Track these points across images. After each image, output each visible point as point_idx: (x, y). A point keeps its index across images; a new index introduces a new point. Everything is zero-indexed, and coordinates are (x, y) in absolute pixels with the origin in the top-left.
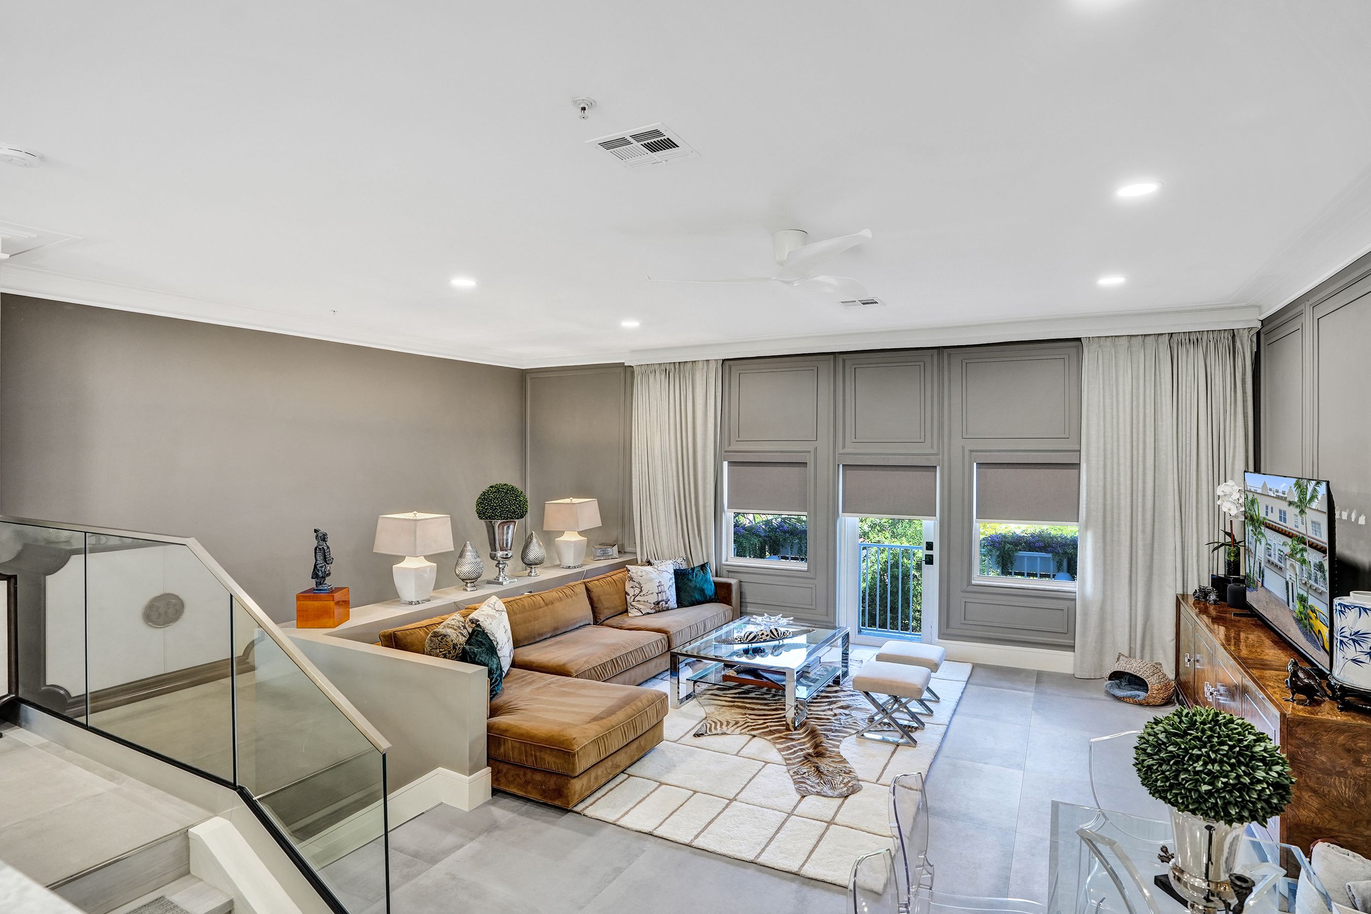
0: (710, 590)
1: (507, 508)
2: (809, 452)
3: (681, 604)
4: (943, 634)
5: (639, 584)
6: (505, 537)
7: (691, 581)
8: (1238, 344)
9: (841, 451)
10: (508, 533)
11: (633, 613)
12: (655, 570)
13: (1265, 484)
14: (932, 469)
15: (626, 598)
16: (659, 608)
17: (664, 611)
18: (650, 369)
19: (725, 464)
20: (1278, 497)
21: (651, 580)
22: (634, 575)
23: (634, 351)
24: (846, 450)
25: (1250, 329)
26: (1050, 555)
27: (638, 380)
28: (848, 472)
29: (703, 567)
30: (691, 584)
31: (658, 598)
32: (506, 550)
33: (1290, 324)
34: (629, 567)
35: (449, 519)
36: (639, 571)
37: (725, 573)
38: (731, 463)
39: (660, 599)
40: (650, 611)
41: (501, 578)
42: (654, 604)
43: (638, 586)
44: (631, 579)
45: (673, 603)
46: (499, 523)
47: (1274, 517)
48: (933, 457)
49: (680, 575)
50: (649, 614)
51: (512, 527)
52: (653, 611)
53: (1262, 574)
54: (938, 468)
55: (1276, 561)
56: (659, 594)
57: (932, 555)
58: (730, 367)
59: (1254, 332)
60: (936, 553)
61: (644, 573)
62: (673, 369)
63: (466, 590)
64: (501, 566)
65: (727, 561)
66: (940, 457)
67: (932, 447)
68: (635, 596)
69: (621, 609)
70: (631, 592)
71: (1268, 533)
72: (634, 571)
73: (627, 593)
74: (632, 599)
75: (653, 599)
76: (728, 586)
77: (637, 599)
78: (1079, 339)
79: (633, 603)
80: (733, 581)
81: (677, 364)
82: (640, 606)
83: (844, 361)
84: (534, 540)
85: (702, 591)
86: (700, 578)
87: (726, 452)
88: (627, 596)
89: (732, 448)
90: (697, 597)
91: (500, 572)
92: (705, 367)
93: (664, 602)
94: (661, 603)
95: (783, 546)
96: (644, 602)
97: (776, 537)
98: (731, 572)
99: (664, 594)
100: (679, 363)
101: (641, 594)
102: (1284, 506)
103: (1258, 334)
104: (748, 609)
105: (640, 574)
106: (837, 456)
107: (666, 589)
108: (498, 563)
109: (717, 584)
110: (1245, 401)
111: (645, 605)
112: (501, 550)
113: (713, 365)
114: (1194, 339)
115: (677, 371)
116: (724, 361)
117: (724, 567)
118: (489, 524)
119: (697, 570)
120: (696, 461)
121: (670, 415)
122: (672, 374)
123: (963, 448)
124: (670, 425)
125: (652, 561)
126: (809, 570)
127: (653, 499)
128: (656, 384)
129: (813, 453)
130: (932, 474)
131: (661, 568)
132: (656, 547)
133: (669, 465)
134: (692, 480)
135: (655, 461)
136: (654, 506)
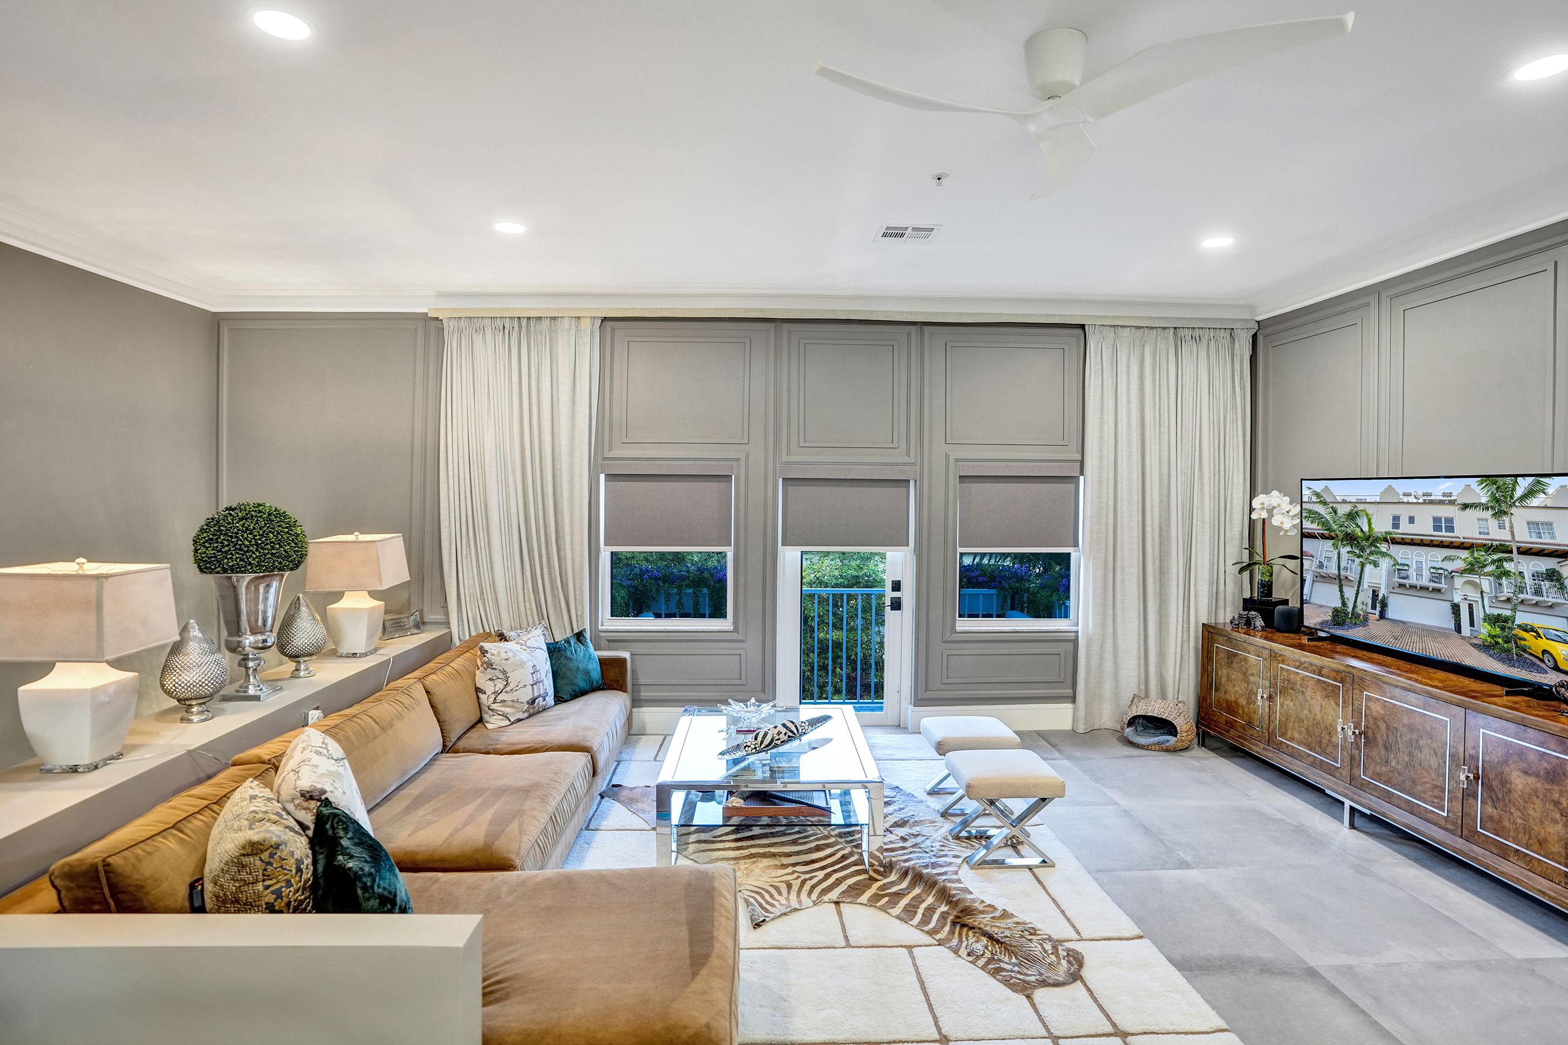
0: (596, 672)
1: (273, 548)
2: (736, 459)
3: (559, 700)
4: (921, 700)
5: (504, 672)
6: (261, 607)
7: (570, 659)
9: (785, 459)
10: (266, 599)
11: (494, 722)
12: (524, 647)
14: (903, 484)
15: (478, 697)
16: (534, 709)
17: (540, 712)
18: (473, 323)
19: (602, 477)
21: (522, 664)
22: (495, 659)
23: (441, 295)
24: (790, 460)
26: (994, 591)
27: (451, 342)
28: (790, 489)
29: (579, 636)
30: (571, 665)
31: (533, 693)
32: (262, 633)
34: (487, 646)
35: (168, 572)
36: (502, 651)
37: (604, 643)
38: (610, 477)
39: (536, 694)
40: (521, 716)
41: (250, 687)
42: (528, 703)
43: (501, 676)
44: (490, 665)
45: (550, 700)
46: (247, 580)
48: (908, 468)
49: (554, 651)
50: (519, 720)
51: (275, 584)
52: (526, 715)
54: (912, 483)
56: (535, 687)
57: (901, 599)
58: (613, 328)
59: (1251, 333)
60: (907, 594)
61: (510, 654)
62: (516, 328)
63: (190, 721)
64: (251, 664)
65: (602, 625)
66: (918, 467)
67: (907, 456)
68: (497, 693)
69: (474, 718)
70: (489, 687)
72: (495, 652)
73: (478, 690)
74: (491, 700)
75: (526, 695)
76: (621, 662)
77: (500, 698)
78: (1082, 326)
79: (494, 706)
80: (626, 655)
81: (524, 322)
82: (507, 710)
83: (788, 333)
84: (304, 609)
85: (587, 673)
86: (581, 654)
87: (605, 459)
88: (480, 695)
89: (612, 453)
90: (582, 684)
91: (248, 676)
92: (573, 327)
93: (541, 699)
94: (537, 701)
95: (654, 599)
96: (513, 701)
97: (644, 586)
98: (615, 641)
99: (541, 684)
100: (529, 318)
101: (508, 689)
103: (1254, 335)
104: (642, 694)
105: (504, 656)
106: (778, 465)
107: (543, 677)
108: (244, 660)
109: (603, 662)
110: (1243, 408)
111: (513, 707)
112: (254, 632)
113: (586, 324)
115: (524, 330)
116: (603, 318)
117: (602, 634)
118: (226, 583)
119: (572, 642)
120: (558, 473)
121: (511, 400)
122: (515, 335)
123: (947, 456)
124: (511, 415)
125: (506, 633)
126: (736, 630)
127: (481, 535)
128: (486, 350)
129: (743, 462)
130: (903, 490)
131: (529, 644)
132: (485, 610)
133: (511, 479)
134: (551, 503)
135: (484, 473)
136: (482, 544)
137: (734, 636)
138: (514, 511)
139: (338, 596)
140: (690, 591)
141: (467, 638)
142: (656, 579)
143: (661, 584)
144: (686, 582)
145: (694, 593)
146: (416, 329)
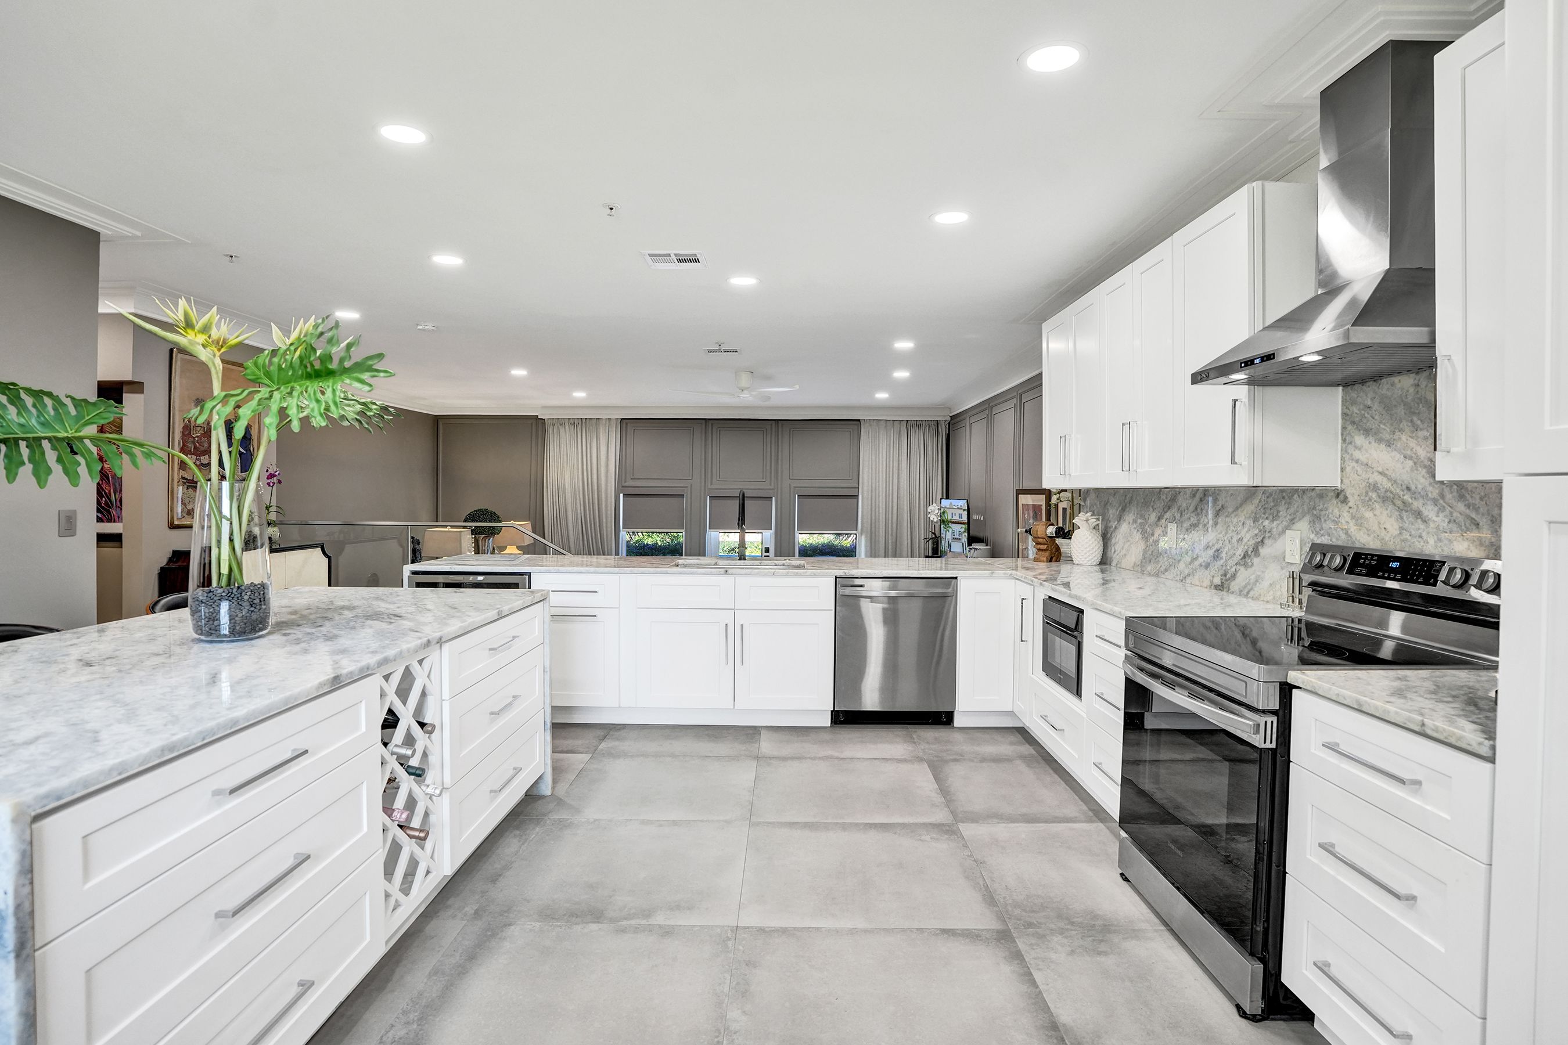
2: (687, 487)
6: (486, 548)
8: (940, 429)
9: (709, 487)
13: (951, 503)
14: (769, 499)
18: (560, 422)
19: (622, 495)
20: (958, 508)
23: (544, 407)
24: (713, 487)
25: (946, 421)
27: (550, 430)
28: (713, 501)
33: (961, 423)
38: (625, 496)
47: (956, 518)
48: (770, 491)
53: (950, 546)
54: (774, 499)
55: (958, 537)
58: (627, 424)
59: (947, 422)
60: (771, 553)
62: (579, 423)
66: (775, 491)
67: (771, 485)
71: (953, 526)
78: (859, 420)
81: (584, 421)
83: (712, 424)
87: (623, 487)
89: (626, 484)
92: (608, 424)
100: (586, 419)
102: (961, 512)
103: (949, 423)
106: (707, 490)
110: (942, 460)
113: (613, 423)
114: (918, 424)
115: (584, 425)
116: (622, 419)
120: (600, 493)
121: (577, 457)
122: (579, 427)
123: (790, 485)
124: (578, 465)
127: (563, 522)
128: (566, 434)
129: (689, 488)
130: (768, 502)
133: (577, 494)
134: (597, 508)
135: (565, 493)
136: (564, 528)
138: (579, 511)
139: (505, 548)
146: (532, 424)
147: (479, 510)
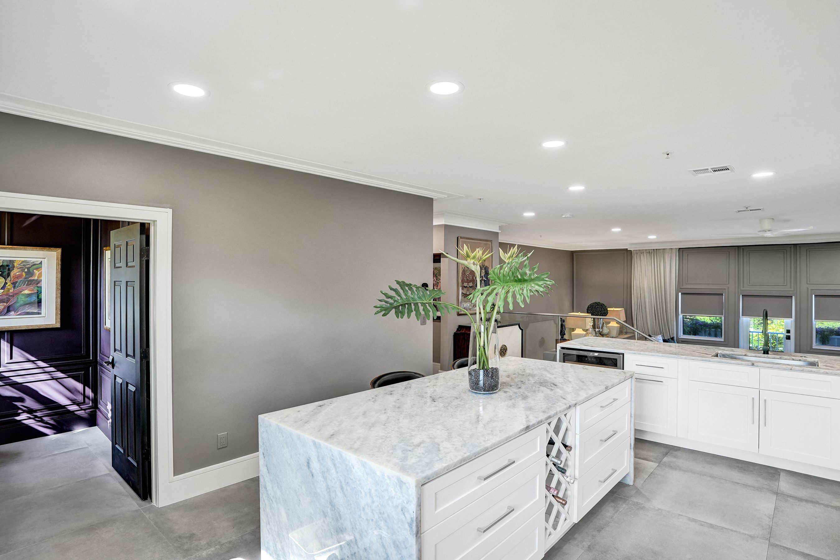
1: (603, 310)
2: (724, 289)
6: (599, 323)
9: (742, 289)
14: (790, 297)
18: (641, 252)
19: (680, 294)
23: (632, 244)
24: (744, 289)
27: (634, 256)
28: (745, 298)
29: (672, 339)
37: (680, 341)
38: (682, 294)
48: (792, 292)
49: (664, 341)
51: (602, 319)
54: (793, 297)
57: (790, 336)
58: (683, 251)
60: (792, 334)
62: (653, 252)
64: (597, 335)
65: (680, 337)
66: (795, 292)
67: (791, 288)
81: (655, 251)
83: (744, 249)
84: (606, 324)
87: (680, 288)
89: (683, 287)
92: (670, 251)
95: (700, 332)
97: (697, 327)
98: (684, 341)
100: (656, 249)
106: (739, 291)
112: (598, 329)
113: (674, 251)
115: (655, 253)
116: (679, 248)
117: (680, 339)
118: (594, 317)
119: (670, 340)
120: (666, 292)
121: (652, 272)
122: (653, 254)
123: (808, 288)
124: (652, 276)
125: (651, 335)
126: (725, 341)
127: (643, 309)
128: (644, 259)
129: (727, 290)
130: (789, 299)
131: (657, 338)
132: (644, 329)
133: (652, 294)
134: (664, 301)
135: (644, 292)
136: (644, 312)
137: (724, 343)
138: (653, 303)
139: (611, 322)
140: (713, 330)
141: (639, 337)
142: (701, 325)
143: (703, 327)
144: (712, 327)
145: (715, 330)
146: (624, 253)
147: (595, 303)
